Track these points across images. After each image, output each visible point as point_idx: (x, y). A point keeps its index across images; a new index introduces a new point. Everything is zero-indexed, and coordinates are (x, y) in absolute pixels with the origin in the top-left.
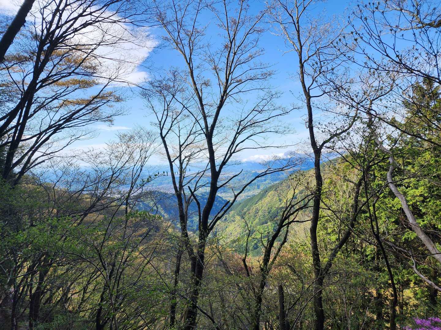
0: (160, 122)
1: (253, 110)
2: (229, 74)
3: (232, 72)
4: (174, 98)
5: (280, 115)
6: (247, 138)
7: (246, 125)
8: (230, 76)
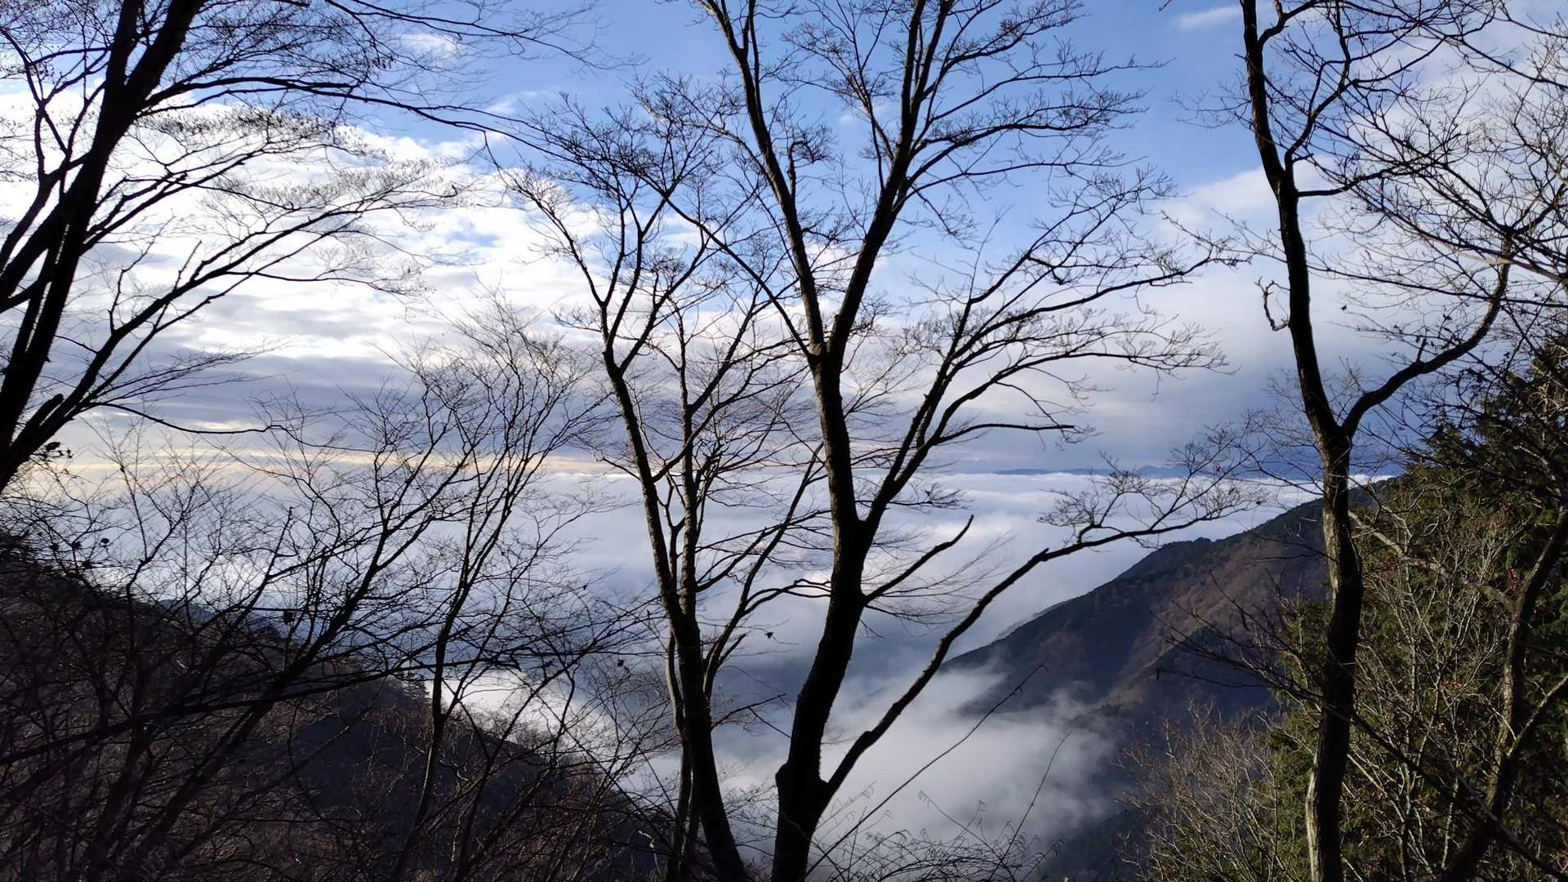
0: (604, 305)
1: (1027, 256)
2: (921, 96)
3: (934, 88)
4: (666, 204)
5: (1150, 281)
6: (995, 380)
7: (994, 322)
8: (924, 105)
